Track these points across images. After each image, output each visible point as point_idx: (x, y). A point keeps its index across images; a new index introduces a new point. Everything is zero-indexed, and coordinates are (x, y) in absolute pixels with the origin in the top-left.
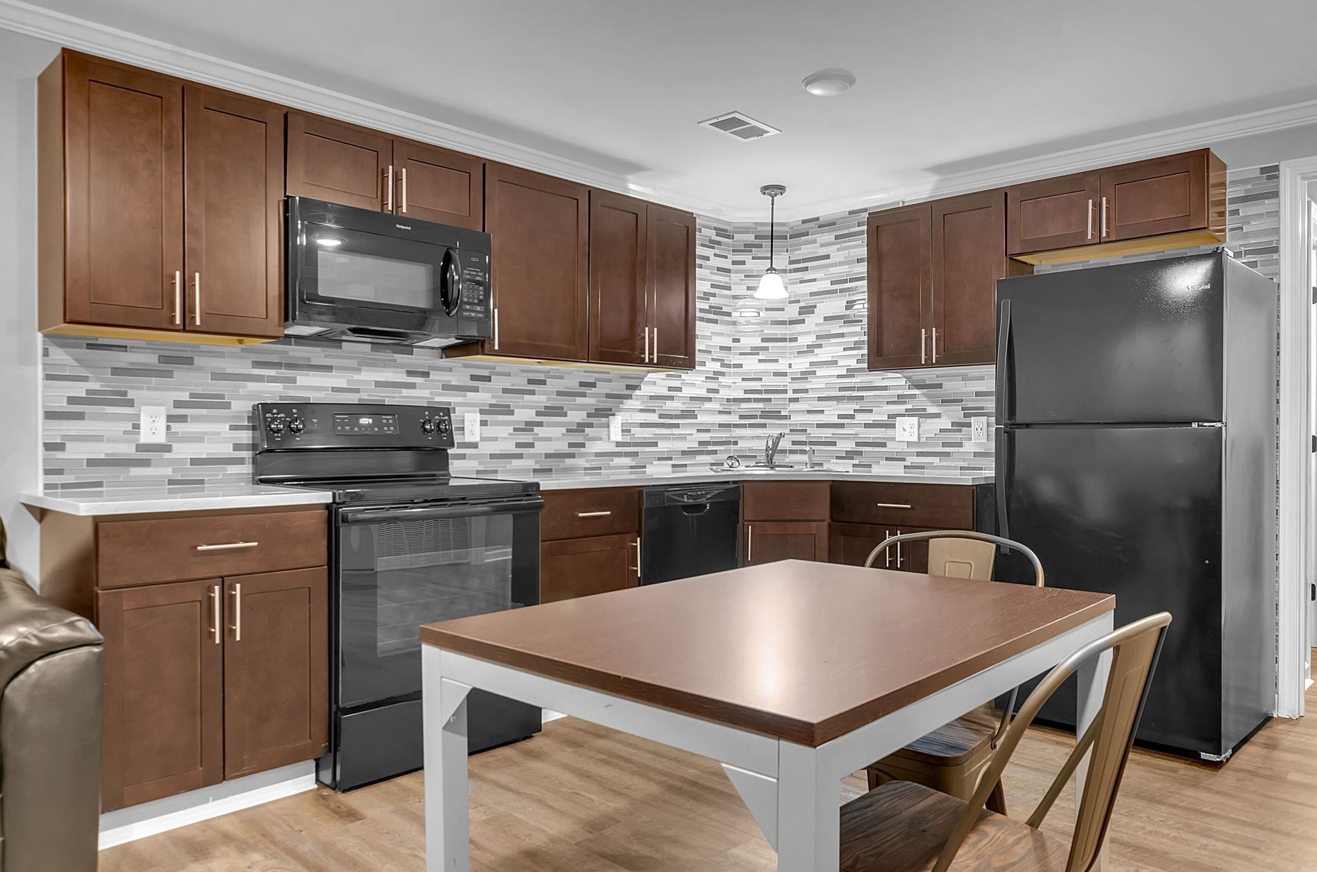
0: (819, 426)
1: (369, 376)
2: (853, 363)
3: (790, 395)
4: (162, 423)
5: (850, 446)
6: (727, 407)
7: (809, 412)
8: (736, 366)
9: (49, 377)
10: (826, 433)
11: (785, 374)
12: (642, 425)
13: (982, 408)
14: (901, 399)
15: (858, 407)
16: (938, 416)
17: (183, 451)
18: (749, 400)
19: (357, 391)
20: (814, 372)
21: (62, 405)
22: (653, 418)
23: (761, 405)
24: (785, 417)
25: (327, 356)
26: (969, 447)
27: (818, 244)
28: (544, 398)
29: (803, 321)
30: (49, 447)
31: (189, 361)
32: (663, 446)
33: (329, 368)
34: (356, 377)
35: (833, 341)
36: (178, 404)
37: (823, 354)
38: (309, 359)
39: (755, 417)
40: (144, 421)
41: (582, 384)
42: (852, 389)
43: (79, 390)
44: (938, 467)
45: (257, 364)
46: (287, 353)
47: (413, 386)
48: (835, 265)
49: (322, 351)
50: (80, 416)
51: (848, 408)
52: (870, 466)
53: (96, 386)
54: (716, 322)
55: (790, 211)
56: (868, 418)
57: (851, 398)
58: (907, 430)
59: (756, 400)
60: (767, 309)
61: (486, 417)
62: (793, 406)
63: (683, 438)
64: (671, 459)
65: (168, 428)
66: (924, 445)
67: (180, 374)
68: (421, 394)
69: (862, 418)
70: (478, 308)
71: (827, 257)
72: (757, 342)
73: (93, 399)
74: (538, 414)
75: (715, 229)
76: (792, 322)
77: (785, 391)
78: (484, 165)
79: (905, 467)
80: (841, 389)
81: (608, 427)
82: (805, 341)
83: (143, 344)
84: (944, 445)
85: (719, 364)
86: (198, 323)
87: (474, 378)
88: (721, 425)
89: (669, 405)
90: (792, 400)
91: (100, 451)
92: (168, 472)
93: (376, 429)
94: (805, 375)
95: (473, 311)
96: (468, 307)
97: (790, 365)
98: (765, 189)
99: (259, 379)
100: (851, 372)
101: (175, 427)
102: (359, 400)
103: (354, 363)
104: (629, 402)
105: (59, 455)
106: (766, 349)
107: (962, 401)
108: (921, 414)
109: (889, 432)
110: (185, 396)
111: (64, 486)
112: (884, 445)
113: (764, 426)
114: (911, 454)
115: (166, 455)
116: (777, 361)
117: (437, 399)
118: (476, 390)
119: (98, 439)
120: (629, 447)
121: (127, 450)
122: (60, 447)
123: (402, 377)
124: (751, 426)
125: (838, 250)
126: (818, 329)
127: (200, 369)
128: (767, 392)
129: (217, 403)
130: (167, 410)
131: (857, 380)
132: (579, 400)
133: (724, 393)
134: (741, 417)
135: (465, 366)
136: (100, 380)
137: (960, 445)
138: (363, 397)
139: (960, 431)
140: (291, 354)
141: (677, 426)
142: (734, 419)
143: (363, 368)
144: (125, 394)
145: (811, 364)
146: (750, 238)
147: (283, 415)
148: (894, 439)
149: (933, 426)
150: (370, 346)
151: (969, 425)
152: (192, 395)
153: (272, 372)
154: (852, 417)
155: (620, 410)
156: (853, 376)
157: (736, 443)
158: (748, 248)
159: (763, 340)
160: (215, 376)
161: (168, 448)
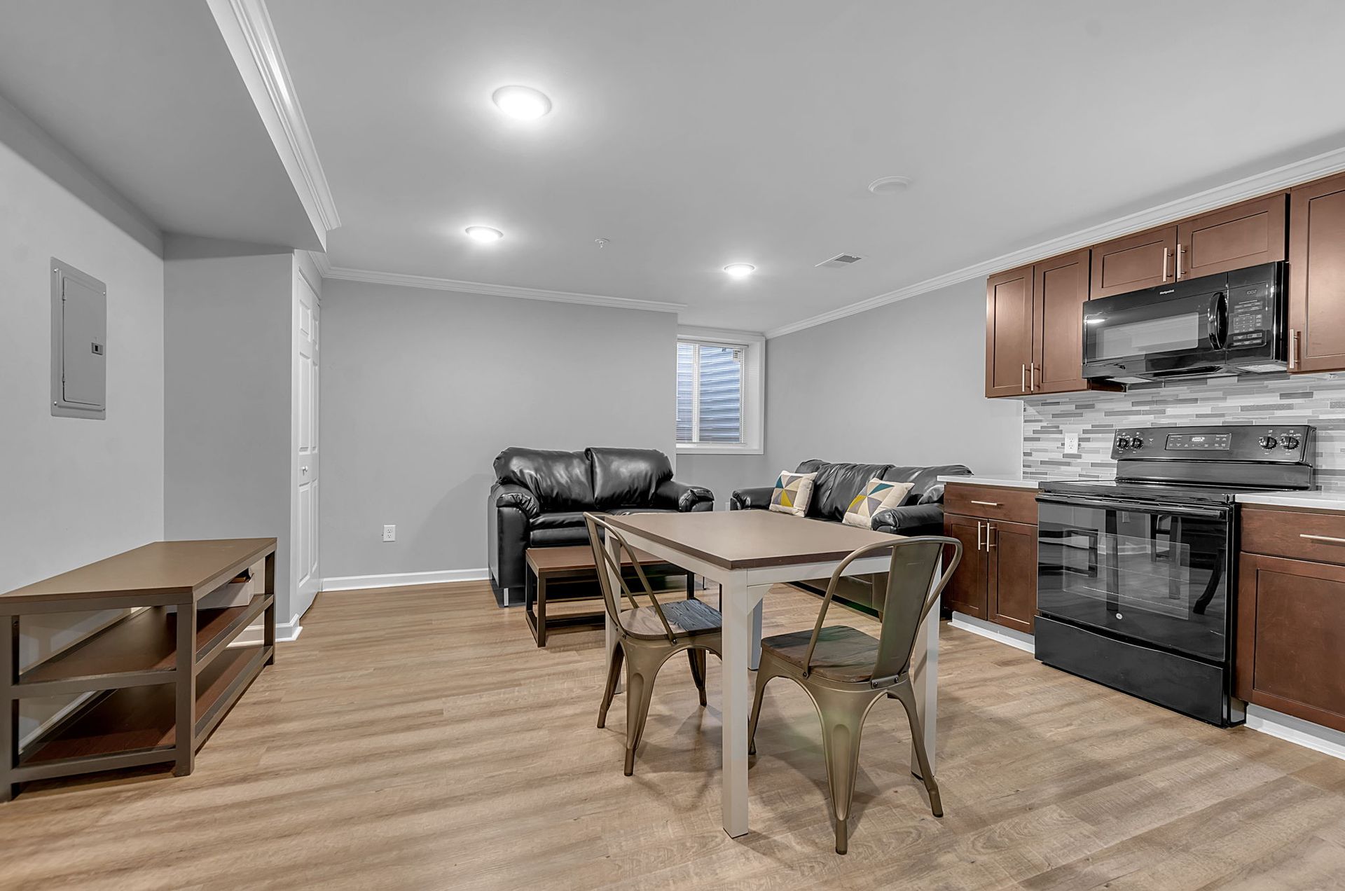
1: (1235, 402)
4: (1076, 442)
9: (1025, 421)
17: (1088, 458)
19: (1223, 415)
21: (1031, 435)
30: (1025, 454)
31: (1092, 406)
33: (1196, 400)
34: (1221, 404)
36: (1085, 432)
40: (1067, 442)
43: (1038, 426)
45: (1133, 404)
49: (1188, 389)
50: (1038, 439)
53: (1045, 424)
65: (1079, 445)
67: (1087, 414)
73: (1044, 430)
83: (1068, 400)
91: (1045, 457)
92: (1078, 469)
93: (1206, 446)
99: (1138, 413)
101: (1083, 444)
103: (1220, 394)
105: (1030, 458)
110: (1089, 427)
111: (1031, 473)
115: (1079, 460)
119: (1046, 451)
121: (1058, 456)
122: (1029, 454)
127: (1099, 410)
130: (1079, 435)
136: (1047, 421)
138: (1227, 420)
144: (1058, 427)
147: (1128, 437)
150: (1236, 378)
152: (1093, 426)
153: (1147, 408)
160: (1108, 414)
161: (1079, 456)
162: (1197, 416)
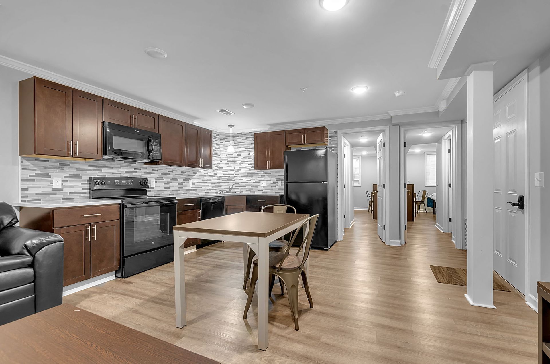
0: (242, 183)
1: (123, 169)
2: (250, 168)
3: (235, 175)
4: (60, 182)
5: (250, 187)
6: (219, 178)
7: (239, 179)
8: (221, 168)
9: (23, 169)
10: (244, 184)
11: (233, 170)
12: (198, 183)
13: (280, 179)
14: (262, 176)
15: (251, 178)
16: (270, 180)
17: (67, 190)
18: (224, 176)
19: (120, 174)
20: (241, 170)
21: (28, 177)
22: (200, 181)
23: (227, 178)
24: (233, 181)
25: (111, 164)
26: (277, 187)
27: (242, 139)
28: (172, 176)
29: (238, 157)
30: (22, 189)
31: (69, 165)
32: (203, 188)
33: (112, 167)
34: (120, 170)
35: (245, 162)
36: (65, 177)
37: (243, 165)
38: (106, 165)
39: (226, 180)
40: (54, 182)
41: (182, 172)
42: (250, 174)
43: (33, 173)
44: (270, 192)
45: (90, 166)
46: (99, 163)
47: (136, 172)
48: (246, 144)
49: (110, 163)
50: (34, 180)
51: (249, 178)
52: (254, 192)
53: (39, 172)
54: (216, 157)
55: (235, 131)
56: (254, 181)
57: (250, 176)
58: (263, 184)
59: (226, 176)
60: (229, 154)
61: (156, 181)
62: (235, 178)
63: (208, 186)
64: (205, 191)
65: (62, 184)
66: (267, 187)
67: (66, 169)
68: (139, 174)
69: (252, 181)
70: (158, 153)
71: (244, 142)
72: (226, 162)
73: (37, 175)
74: (171, 180)
75: (216, 134)
76: (235, 158)
77: (233, 174)
78: (158, 116)
79: (263, 192)
80: (247, 174)
81: (189, 183)
82: (238, 162)
83: (54, 160)
84: (272, 187)
85: (217, 167)
86: (78, 155)
87: (153, 170)
88: (217, 183)
89: (204, 177)
90: (235, 176)
91: (40, 190)
92: (62, 196)
93: (127, 184)
94: (238, 170)
95: (156, 154)
96: (155, 152)
97: (235, 168)
98: (229, 126)
99: (91, 170)
100: (250, 170)
101: (64, 183)
102: (120, 176)
103: (119, 166)
104: (194, 177)
105: (26, 192)
106: (229, 164)
107: (275, 177)
108: (267, 180)
109: (259, 184)
110: (68, 175)
111: (28, 201)
112: (258, 187)
113: (228, 183)
114: (264, 189)
115: (61, 192)
116: (231, 167)
117: (143, 176)
118: (154, 173)
119: (40, 187)
120: (194, 188)
121: (49, 190)
122: (27, 189)
123: (133, 170)
124: (225, 183)
125: (247, 141)
126: (241, 159)
127: (72, 167)
128: (229, 174)
129: (78, 177)
130: (62, 179)
131: (251, 172)
132: (181, 176)
133: (218, 175)
134: (222, 180)
135: (151, 167)
136: (40, 170)
137: (275, 187)
139: (275, 184)
140: (100, 163)
141: (206, 183)
142: (221, 181)
143: (122, 167)
144: (48, 174)
145: (240, 168)
146: (225, 137)
147: (99, 180)
148: (260, 186)
149: (269, 183)
150: (124, 161)
151: (277, 182)
152: (70, 175)
153: (95, 168)
154: (250, 180)
155: (192, 179)
156: (250, 171)
157: (221, 187)
158: (224, 139)
159: (228, 162)
160: (77, 169)
161: (62, 190)
162: (113, 173)
